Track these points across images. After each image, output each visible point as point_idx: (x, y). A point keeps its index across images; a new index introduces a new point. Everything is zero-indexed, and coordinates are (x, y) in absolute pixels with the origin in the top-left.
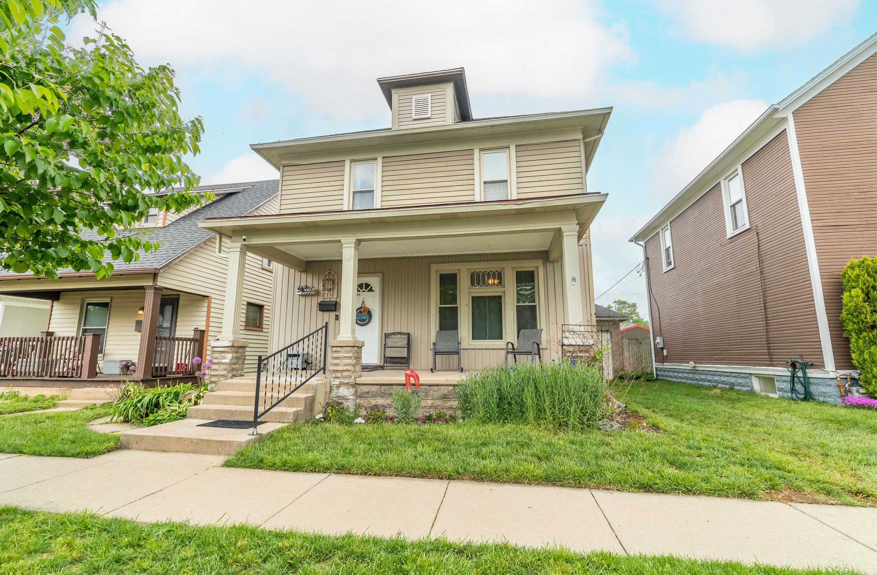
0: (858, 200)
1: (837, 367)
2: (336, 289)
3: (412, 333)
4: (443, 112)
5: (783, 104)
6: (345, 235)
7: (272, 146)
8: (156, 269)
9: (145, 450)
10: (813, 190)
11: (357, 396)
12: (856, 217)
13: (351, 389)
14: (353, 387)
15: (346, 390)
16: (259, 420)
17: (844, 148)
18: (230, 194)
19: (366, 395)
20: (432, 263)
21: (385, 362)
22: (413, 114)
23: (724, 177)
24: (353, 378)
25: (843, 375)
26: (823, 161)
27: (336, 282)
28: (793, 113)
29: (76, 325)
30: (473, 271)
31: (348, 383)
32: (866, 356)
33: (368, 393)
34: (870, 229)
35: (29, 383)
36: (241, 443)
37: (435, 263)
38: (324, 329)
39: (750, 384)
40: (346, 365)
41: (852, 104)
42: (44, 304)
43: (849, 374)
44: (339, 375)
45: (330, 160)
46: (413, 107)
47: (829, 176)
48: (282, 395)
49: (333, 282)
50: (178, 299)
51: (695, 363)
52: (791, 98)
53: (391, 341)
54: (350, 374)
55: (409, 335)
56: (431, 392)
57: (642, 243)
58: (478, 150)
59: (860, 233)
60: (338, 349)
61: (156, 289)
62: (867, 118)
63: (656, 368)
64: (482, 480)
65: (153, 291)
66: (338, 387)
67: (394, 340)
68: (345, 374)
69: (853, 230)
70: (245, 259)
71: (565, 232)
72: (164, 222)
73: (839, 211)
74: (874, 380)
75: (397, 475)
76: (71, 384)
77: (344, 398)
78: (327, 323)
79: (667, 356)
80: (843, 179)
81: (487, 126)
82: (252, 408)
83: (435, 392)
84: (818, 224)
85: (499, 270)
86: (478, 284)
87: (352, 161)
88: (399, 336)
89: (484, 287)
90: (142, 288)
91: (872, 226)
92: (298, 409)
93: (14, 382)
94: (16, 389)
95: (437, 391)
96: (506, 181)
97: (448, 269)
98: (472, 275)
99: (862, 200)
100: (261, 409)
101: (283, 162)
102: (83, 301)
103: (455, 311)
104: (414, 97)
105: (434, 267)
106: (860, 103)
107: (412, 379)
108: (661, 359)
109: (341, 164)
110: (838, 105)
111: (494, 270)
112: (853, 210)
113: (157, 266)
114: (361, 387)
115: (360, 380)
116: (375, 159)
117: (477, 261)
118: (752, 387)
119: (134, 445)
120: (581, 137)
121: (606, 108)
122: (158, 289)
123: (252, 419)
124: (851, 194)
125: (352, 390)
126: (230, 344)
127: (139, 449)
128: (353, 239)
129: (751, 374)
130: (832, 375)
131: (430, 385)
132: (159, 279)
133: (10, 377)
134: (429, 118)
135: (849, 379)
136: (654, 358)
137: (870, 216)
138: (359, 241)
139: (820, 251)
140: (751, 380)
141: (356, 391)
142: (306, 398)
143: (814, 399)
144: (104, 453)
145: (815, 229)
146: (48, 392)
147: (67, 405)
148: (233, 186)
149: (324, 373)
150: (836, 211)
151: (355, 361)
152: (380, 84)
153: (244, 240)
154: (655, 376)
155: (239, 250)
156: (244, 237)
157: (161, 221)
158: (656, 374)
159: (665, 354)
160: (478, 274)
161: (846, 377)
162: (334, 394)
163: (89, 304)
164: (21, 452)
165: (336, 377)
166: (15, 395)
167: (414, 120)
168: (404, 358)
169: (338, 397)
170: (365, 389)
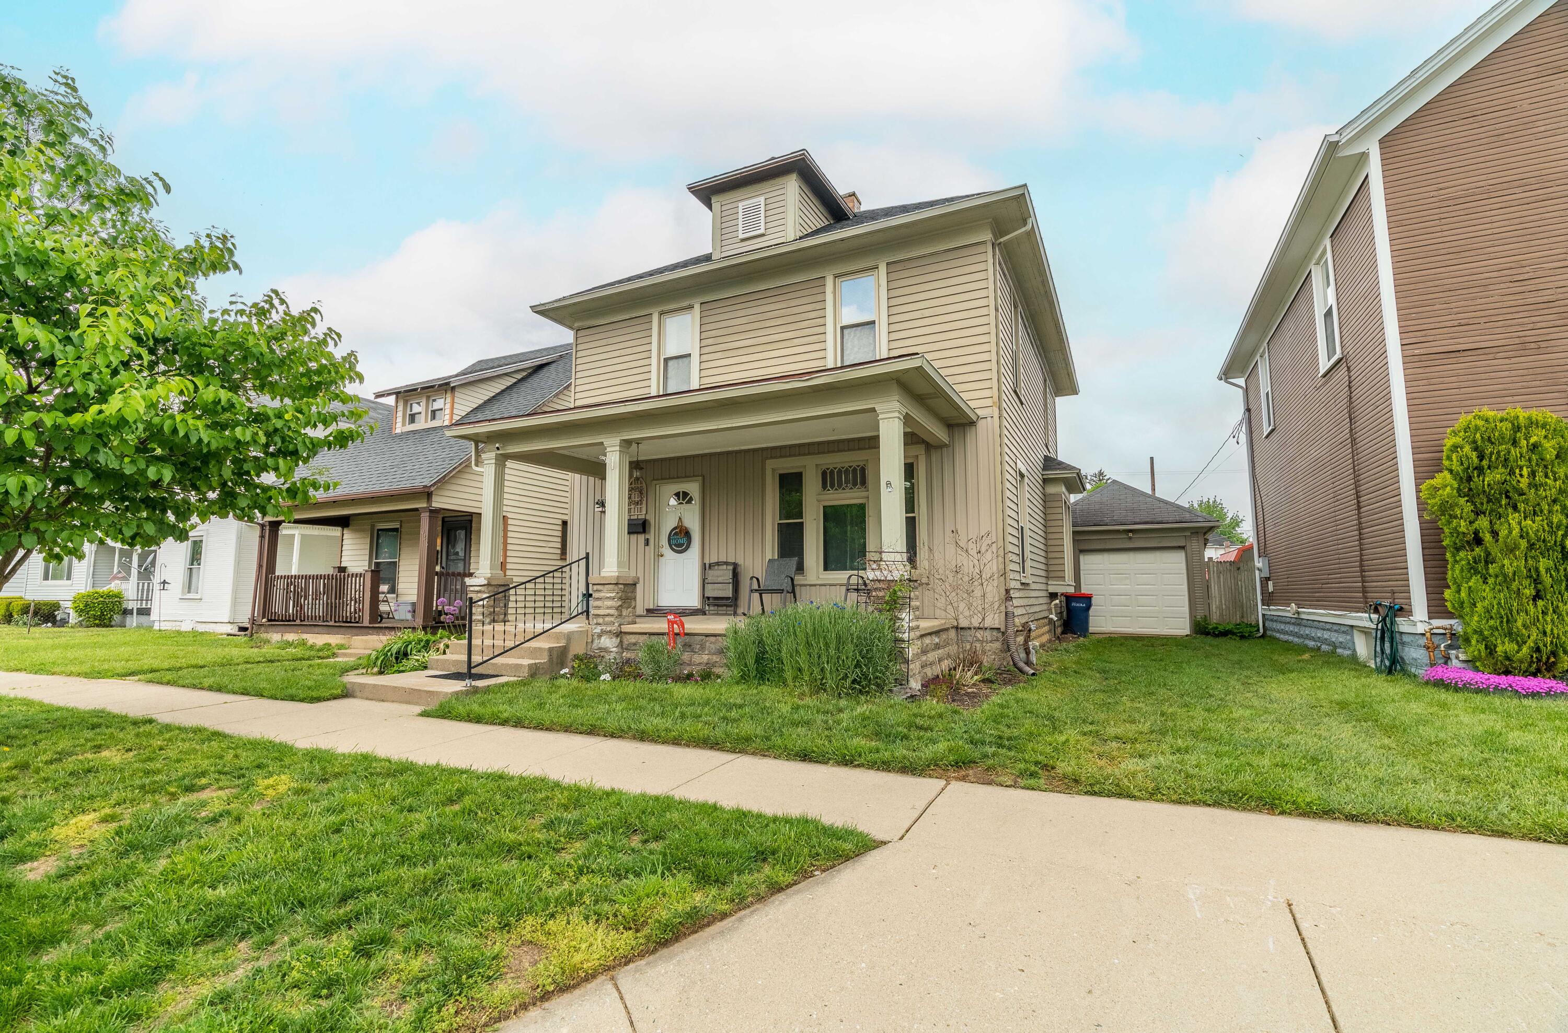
0: (1505, 298)
1: (1432, 615)
2: (644, 502)
3: (740, 561)
4: (782, 222)
5: (1348, 131)
6: (608, 435)
7: (556, 305)
8: (425, 487)
9: (367, 699)
10: (1412, 287)
11: (622, 648)
12: (1498, 331)
13: (614, 639)
14: (617, 636)
15: (608, 640)
16: (473, 671)
17: (1485, 196)
18: (541, 367)
19: (633, 648)
20: (767, 458)
21: (703, 603)
22: (740, 232)
23: (1314, 261)
24: (616, 624)
25: (1437, 628)
26: (1438, 229)
27: (644, 492)
28: (1381, 142)
29: (367, 558)
30: (824, 468)
31: (610, 631)
32: (1463, 594)
33: (635, 644)
34: (1527, 352)
35: (316, 629)
36: (447, 693)
37: (772, 458)
38: (583, 563)
39: (1350, 645)
40: (608, 608)
41: (1512, 105)
42: (335, 532)
43: (1449, 627)
44: (601, 620)
45: (634, 315)
46: (740, 220)
47: (1448, 257)
48: (510, 644)
49: (641, 493)
50: (471, 521)
51: (1299, 606)
52: (1366, 117)
53: (712, 575)
54: (613, 619)
55: (735, 566)
56: (707, 644)
57: (1241, 381)
58: (832, 277)
59: (1507, 361)
60: (599, 587)
61: (431, 511)
62: (1542, 129)
63: (1264, 615)
64: (642, 739)
65: (428, 514)
66: (600, 636)
67: (719, 573)
68: (607, 619)
69: (1491, 356)
70: (503, 473)
71: (882, 413)
72: (451, 418)
73: (1463, 322)
74: (1475, 636)
75: (566, 731)
76: (354, 631)
77: (606, 650)
78: (588, 554)
79: (1272, 592)
80: (1478, 258)
81: (834, 241)
82: (464, 657)
83: (711, 644)
84: (1417, 352)
85: (862, 464)
86: (832, 486)
87: (661, 314)
88: (725, 567)
89: (840, 491)
90: (416, 510)
91: (1533, 345)
92: (537, 661)
93: (302, 628)
94: (305, 636)
95: (714, 643)
96: (873, 322)
97: (789, 465)
98: (824, 474)
99: (1517, 297)
100: (476, 659)
101: (576, 325)
102: (373, 526)
103: (799, 529)
104: (741, 205)
105: (771, 464)
106: (1529, 101)
107: (675, 626)
108: (1268, 599)
109: (646, 319)
110: (1479, 112)
111: (854, 465)
112: (1494, 319)
113: (427, 482)
114: (628, 637)
115: (627, 628)
116: (691, 307)
117: (829, 452)
118: (1355, 650)
119: (358, 694)
120: (988, 236)
121: (1015, 188)
122: (434, 512)
123: (465, 671)
124: (1491, 287)
125: (616, 641)
126: (485, 582)
127: (362, 698)
128: (617, 441)
129: (1352, 626)
130: (1421, 628)
131: (707, 636)
132: (434, 498)
133: (298, 622)
134: (763, 235)
135: (1448, 636)
136: (1259, 597)
137: (1530, 326)
138: (627, 443)
139: (1416, 402)
140: (1352, 636)
141: (621, 642)
142: (551, 650)
143: (1405, 672)
144: (328, 700)
145: (1407, 361)
146: (334, 639)
147: (345, 655)
148: (552, 352)
149: (588, 618)
150: (1456, 323)
151: (620, 603)
152: (692, 192)
153: (498, 448)
154: (1261, 630)
155: (494, 461)
156: (497, 445)
157: (447, 417)
158: (1264, 626)
159: (1271, 589)
160: (832, 472)
161: (1443, 631)
162: (595, 645)
163: (379, 530)
164: (262, 696)
165: (597, 624)
166: (303, 643)
167: (743, 240)
168: (728, 598)
169: (600, 648)
170: (633, 639)
